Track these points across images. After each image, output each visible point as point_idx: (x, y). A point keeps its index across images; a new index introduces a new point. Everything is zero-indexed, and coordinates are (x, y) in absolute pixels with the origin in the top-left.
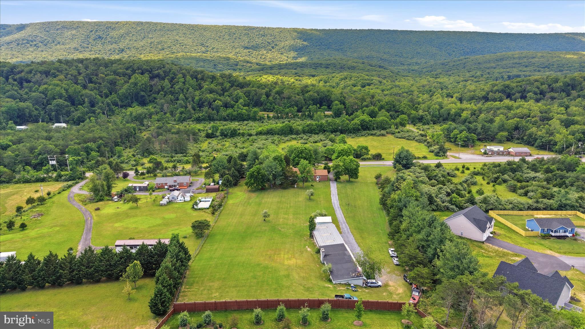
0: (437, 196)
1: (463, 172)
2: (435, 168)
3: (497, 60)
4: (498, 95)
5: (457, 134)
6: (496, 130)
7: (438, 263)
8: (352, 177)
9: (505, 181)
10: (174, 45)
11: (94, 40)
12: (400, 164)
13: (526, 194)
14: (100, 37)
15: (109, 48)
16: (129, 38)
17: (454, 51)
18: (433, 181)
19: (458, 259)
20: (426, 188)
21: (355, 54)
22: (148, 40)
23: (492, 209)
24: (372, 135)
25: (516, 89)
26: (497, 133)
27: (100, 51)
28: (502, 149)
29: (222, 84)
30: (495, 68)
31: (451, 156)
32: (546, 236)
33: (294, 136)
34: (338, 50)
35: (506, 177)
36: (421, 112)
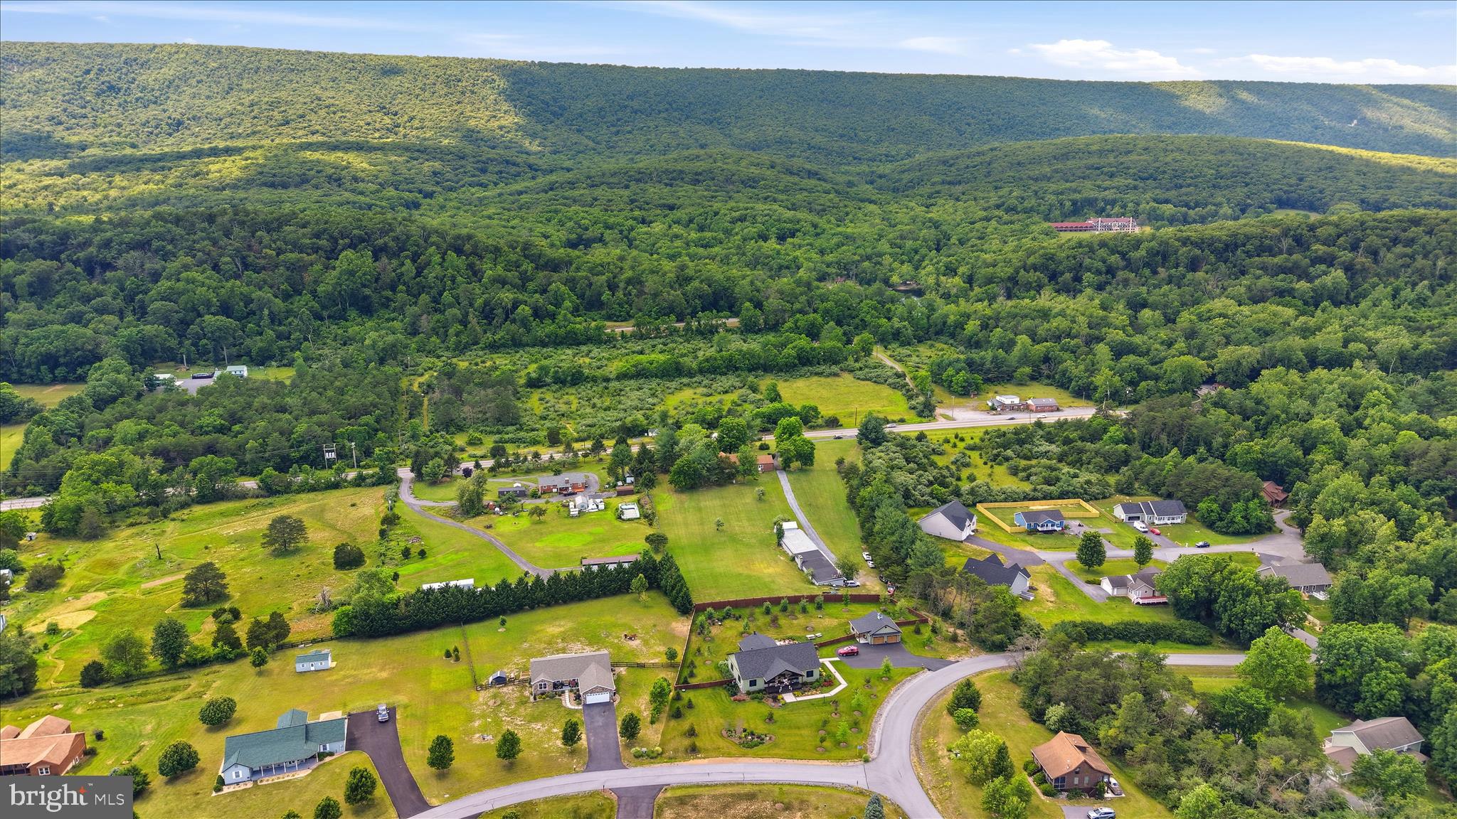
0: (914, 489)
1: (955, 446)
2: (915, 442)
3: (1055, 158)
4: (1033, 276)
5: (952, 376)
6: (1015, 364)
7: (909, 561)
8: (806, 464)
9: (1007, 459)
10: (312, 110)
11: (98, 95)
12: (867, 438)
13: (1028, 478)
14: (111, 88)
15: (143, 118)
16: (189, 91)
17: (969, 125)
18: (912, 465)
19: (927, 557)
20: (901, 477)
21: (751, 134)
22: (242, 95)
23: (980, 502)
24: (817, 374)
25: (1065, 263)
26: (1017, 368)
27: (119, 125)
28: (1017, 401)
29: (517, 265)
30: (1049, 179)
31: (941, 415)
32: (1032, 532)
33: (685, 380)
34: (711, 122)
35: (1009, 453)
36: (896, 323)
